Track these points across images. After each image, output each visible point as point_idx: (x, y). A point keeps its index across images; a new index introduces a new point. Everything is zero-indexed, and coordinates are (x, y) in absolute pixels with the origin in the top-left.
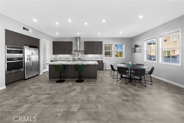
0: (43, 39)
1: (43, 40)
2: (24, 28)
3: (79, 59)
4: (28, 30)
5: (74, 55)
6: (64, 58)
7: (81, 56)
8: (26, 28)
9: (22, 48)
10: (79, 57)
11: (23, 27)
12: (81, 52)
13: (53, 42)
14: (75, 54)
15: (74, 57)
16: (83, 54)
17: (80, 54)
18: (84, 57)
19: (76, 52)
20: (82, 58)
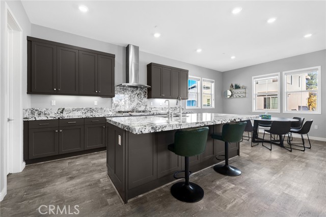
6: (78, 110)
7: (138, 102)
10: (134, 104)
12: (138, 92)
16: (143, 97)
17: (136, 96)
18: (146, 106)
19: (123, 90)
20: (140, 109)
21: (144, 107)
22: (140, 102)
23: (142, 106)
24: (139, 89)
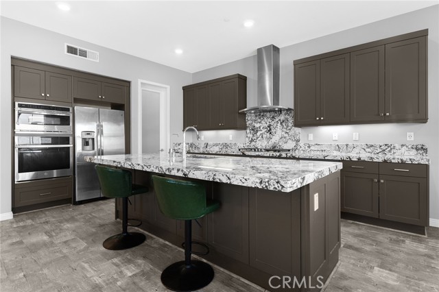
0: (140, 81)
1: (142, 83)
2: (72, 50)
3: (274, 149)
4: (83, 54)
5: (255, 130)
6: (216, 145)
7: (282, 134)
8: (78, 47)
9: (68, 110)
10: (275, 139)
11: (68, 47)
12: (282, 117)
13: (184, 88)
14: (257, 125)
15: (252, 141)
16: (290, 125)
17: (279, 124)
18: (298, 141)
19: (260, 118)
20: (285, 147)
21: (294, 144)
22: (286, 135)
23: (290, 142)
24: (283, 113)
